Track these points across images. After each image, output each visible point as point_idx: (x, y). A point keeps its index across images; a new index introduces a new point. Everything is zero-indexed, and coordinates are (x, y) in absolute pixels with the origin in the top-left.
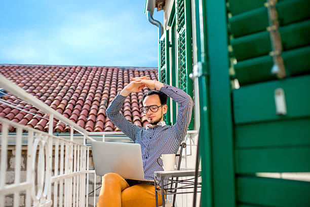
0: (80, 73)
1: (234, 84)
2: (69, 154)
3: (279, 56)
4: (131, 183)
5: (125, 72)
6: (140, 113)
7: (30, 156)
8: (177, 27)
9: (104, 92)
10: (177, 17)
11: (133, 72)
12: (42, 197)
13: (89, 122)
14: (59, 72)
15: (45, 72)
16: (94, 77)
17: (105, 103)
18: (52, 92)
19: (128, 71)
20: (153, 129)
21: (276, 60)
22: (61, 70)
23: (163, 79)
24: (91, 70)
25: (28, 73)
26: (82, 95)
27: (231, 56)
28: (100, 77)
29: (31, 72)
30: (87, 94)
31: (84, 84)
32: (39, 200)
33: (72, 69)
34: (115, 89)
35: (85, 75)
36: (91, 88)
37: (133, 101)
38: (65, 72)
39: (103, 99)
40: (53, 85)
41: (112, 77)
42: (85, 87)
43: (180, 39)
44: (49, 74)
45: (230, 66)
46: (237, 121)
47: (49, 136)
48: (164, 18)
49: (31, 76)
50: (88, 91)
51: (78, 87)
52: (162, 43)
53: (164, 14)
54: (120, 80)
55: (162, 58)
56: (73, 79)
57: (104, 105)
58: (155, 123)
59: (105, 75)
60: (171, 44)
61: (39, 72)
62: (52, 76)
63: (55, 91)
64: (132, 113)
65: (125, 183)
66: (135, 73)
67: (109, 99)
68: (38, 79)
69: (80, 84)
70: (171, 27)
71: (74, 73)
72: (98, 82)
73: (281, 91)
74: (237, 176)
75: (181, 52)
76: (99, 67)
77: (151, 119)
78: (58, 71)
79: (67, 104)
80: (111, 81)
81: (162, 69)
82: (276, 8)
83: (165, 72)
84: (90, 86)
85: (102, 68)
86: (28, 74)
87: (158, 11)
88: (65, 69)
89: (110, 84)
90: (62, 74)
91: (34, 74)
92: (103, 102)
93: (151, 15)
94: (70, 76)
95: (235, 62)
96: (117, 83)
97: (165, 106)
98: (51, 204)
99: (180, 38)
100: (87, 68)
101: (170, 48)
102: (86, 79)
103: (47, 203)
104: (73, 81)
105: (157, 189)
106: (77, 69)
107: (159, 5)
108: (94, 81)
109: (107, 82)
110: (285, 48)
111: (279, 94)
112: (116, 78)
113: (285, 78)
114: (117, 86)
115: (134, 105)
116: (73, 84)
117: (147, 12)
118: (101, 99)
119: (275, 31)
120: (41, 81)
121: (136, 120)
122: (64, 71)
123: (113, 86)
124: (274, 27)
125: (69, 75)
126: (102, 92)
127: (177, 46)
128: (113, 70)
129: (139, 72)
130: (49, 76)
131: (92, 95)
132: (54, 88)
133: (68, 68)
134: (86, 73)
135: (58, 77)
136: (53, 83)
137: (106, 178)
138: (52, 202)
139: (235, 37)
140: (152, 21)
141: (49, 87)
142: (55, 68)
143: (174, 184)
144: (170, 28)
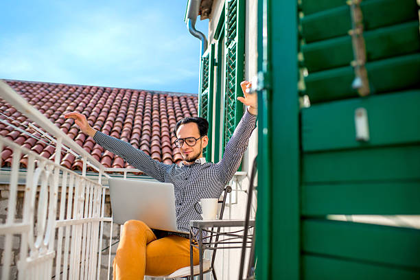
0: (96, 95)
1: (304, 100)
2: (80, 194)
3: (362, 67)
4: (160, 234)
5: (155, 97)
6: (172, 150)
7: (28, 189)
8: (226, 40)
9: (126, 121)
10: (226, 27)
11: (165, 97)
12: (42, 246)
13: (105, 158)
14: (68, 93)
15: (50, 92)
16: (114, 101)
17: (127, 134)
18: (58, 118)
19: (159, 96)
20: (190, 167)
21: (358, 72)
22: (71, 89)
23: (204, 106)
24: (111, 92)
25: (28, 91)
26: (97, 123)
27: (301, 66)
28: (122, 101)
29: (30, 91)
30: (104, 122)
31: (101, 110)
32: (39, 249)
33: (85, 90)
34: (140, 118)
35: (102, 98)
36: (111, 114)
37: (163, 134)
38: (76, 93)
39: (125, 129)
40: (59, 109)
41: (137, 102)
42: (102, 114)
43: (230, 55)
44: (54, 95)
45: (299, 79)
46: (306, 148)
47: (55, 167)
48: (209, 29)
49: (31, 96)
50: (106, 119)
51: (93, 113)
52: (205, 61)
53: (209, 24)
54: (148, 107)
55: (204, 79)
56: (87, 102)
57: (126, 137)
58: (193, 160)
59: (128, 99)
60: (217, 61)
61: (42, 91)
62: (59, 97)
63: (61, 116)
64: (161, 149)
65: (151, 235)
66: (168, 99)
67: (132, 130)
68: (40, 100)
69: (95, 109)
70: (218, 40)
71: (89, 95)
72: (119, 108)
73: (363, 111)
74: (303, 218)
75: (229, 72)
76: (121, 89)
77: (187, 155)
78: (68, 91)
79: (78, 134)
80: (136, 107)
81: (204, 93)
82: (360, 7)
83: (207, 97)
84: (108, 113)
85: (125, 91)
86: (27, 93)
87: (201, 19)
88: (77, 89)
89: (135, 111)
90: (73, 95)
91: (35, 93)
92: (124, 134)
93: (193, 25)
94: (83, 99)
95: (305, 73)
96: (144, 111)
97: (206, 138)
98: (54, 257)
99: (230, 53)
100: (105, 89)
101: (215, 67)
102: (103, 103)
103: (48, 253)
104: (87, 105)
105: (193, 243)
106: (92, 90)
107: (203, 12)
108: (113, 107)
109: (130, 108)
110: (369, 59)
111: (360, 115)
112: (142, 104)
113: (368, 96)
114: (143, 114)
115: (165, 139)
116: (86, 109)
117: (188, 20)
118: (122, 130)
119: (358, 36)
120: (44, 103)
121: (166, 159)
122: (75, 91)
123: (138, 113)
124: (358, 31)
125: (81, 97)
126: (124, 120)
127: (225, 64)
128: (139, 94)
129: (172, 97)
130: (55, 97)
131: (111, 124)
132: (61, 113)
133: (80, 88)
134: (104, 96)
135: (67, 99)
136: (60, 106)
137: (128, 227)
138: (54, 254)
139: (307, 42)
140: (193, 31)
141: (54, 111)
142: (64, 87)
143: (214, 238)
144: (216, 42)
